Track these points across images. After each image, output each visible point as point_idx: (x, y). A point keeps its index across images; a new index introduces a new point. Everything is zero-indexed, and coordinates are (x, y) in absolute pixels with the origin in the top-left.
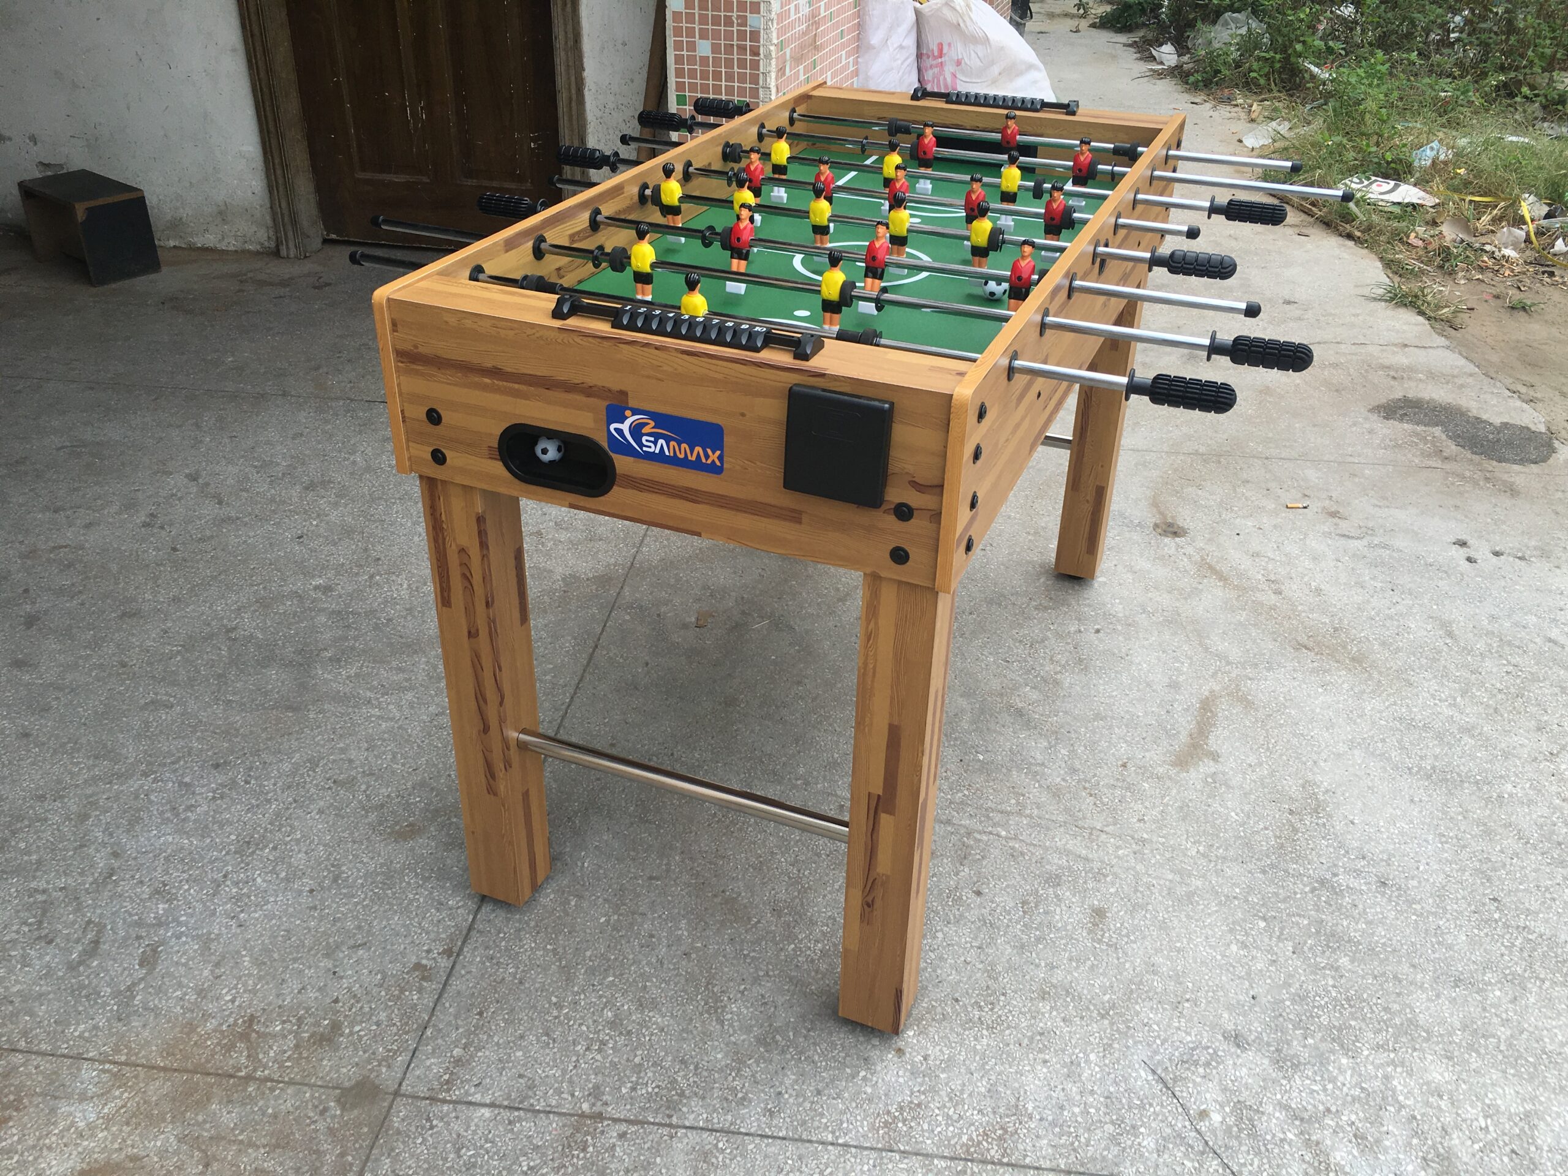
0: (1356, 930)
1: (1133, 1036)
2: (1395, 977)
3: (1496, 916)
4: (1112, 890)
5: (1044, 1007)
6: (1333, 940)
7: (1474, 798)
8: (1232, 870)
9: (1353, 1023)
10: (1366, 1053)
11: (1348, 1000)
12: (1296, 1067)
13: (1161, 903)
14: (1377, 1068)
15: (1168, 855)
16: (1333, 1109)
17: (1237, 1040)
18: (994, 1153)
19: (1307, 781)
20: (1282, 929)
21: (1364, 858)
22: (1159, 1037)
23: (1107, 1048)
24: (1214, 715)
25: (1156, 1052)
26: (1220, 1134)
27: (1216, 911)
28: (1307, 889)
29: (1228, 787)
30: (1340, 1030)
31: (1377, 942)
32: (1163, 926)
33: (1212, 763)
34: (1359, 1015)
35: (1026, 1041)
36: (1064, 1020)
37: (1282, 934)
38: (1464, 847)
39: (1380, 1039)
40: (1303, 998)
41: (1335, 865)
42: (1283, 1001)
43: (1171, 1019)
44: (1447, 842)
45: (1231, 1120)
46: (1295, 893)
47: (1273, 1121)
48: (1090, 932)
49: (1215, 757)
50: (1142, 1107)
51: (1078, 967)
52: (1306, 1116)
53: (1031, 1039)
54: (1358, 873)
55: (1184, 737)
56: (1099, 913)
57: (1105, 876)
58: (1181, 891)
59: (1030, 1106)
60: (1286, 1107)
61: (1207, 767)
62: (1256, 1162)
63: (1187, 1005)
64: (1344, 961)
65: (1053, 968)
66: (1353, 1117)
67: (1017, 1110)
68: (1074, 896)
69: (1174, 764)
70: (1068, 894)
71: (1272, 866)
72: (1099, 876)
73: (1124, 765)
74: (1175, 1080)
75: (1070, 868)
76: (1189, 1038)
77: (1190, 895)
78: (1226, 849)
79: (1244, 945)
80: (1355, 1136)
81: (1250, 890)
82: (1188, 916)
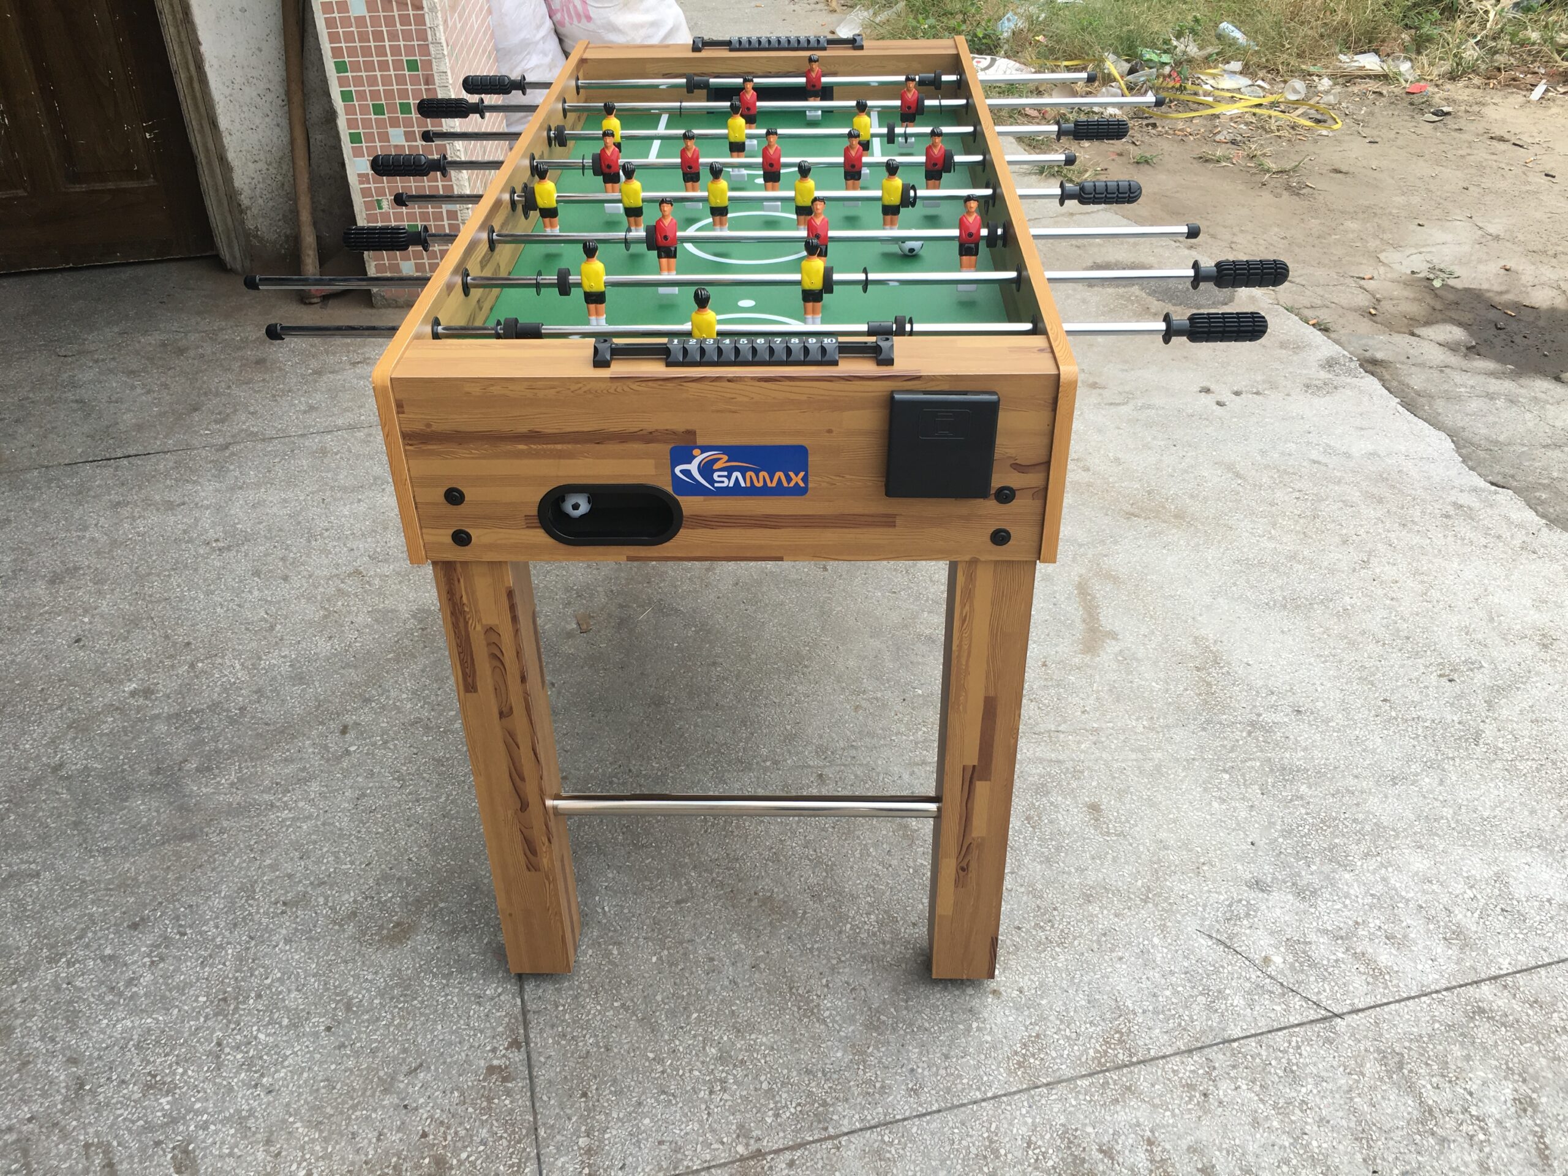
0: (1298, 758)
1: (1178, 911)
2: (1348, 791)
3: (1393, 714)
4: (1094, 784)
5: (1094, 908)
6: (1287, 773)
7: (1327, 616)
8: (1179, 734)
9: (1337, 841)
10: (1359, 863)
11: (1322, 821)
12: (1314, 893)
13: (1138, 782)
14: (1374, 873)
15: (1122, 738)
16: (1360, 920)
17: (1259, 886)
18: (1122, 1057)
19: (1196, 638)
20: (1243, 775)
21: (1273, 693)
22: (1198, 903)
23: (1163, 928)
24: (1094, 598)
25: (1203, 919)
26: (1287, 972)
27: (1185, 777)
28: (1244, 734)
29: (1137, 660)
30: (1330, 850)
31: (1319, 764)
32: (1151, 803)
33: (1114, 642)
34: (1337, 832)
35: (1095, 946)
36: (1116, 915)
37: (1245, 780)
38: (1341, 661)
39: (1363, 847)
40: (1290, 832)
41: (1255, 706)
42: (1276, 840)
43: (1199, 885)
44: (1326, 661)
45: (1290, 958)
46: (1237, 741)
47: (1322, 949)
48: (1096, 828)
49: (1113, 635)
50: (1217, 971)
51: (1102, 864)
52: (1343, 933)
53: (1099, 942)
54: (1274, 707)
55: (1080, 626)
56: (1094, 808)
57: (1082, 772)
58: (1149, 766)
59: (1129, 1003)
60: (1326, 932)
61: (1111, 648)
62: (1327, 988)
63: (1205, 868)
64: (1304, 789)
65: (1083, 870)
66: (1378, 922)
67: (1119, 1011)
68: (1066, 799)
69: (1083, 652)
70: (1060, 798)
71: (1208, 722)
72: (1077, 774)
73: (1044, 665)
74: (1230, 938)
75: (1049, 774)
76: (1222, 898)
77: (1158, 768)
78: (1165, 718)
79: (1223, 801)
80: (1387, 938)
81: (1201, 747)
82: (1165, 788)
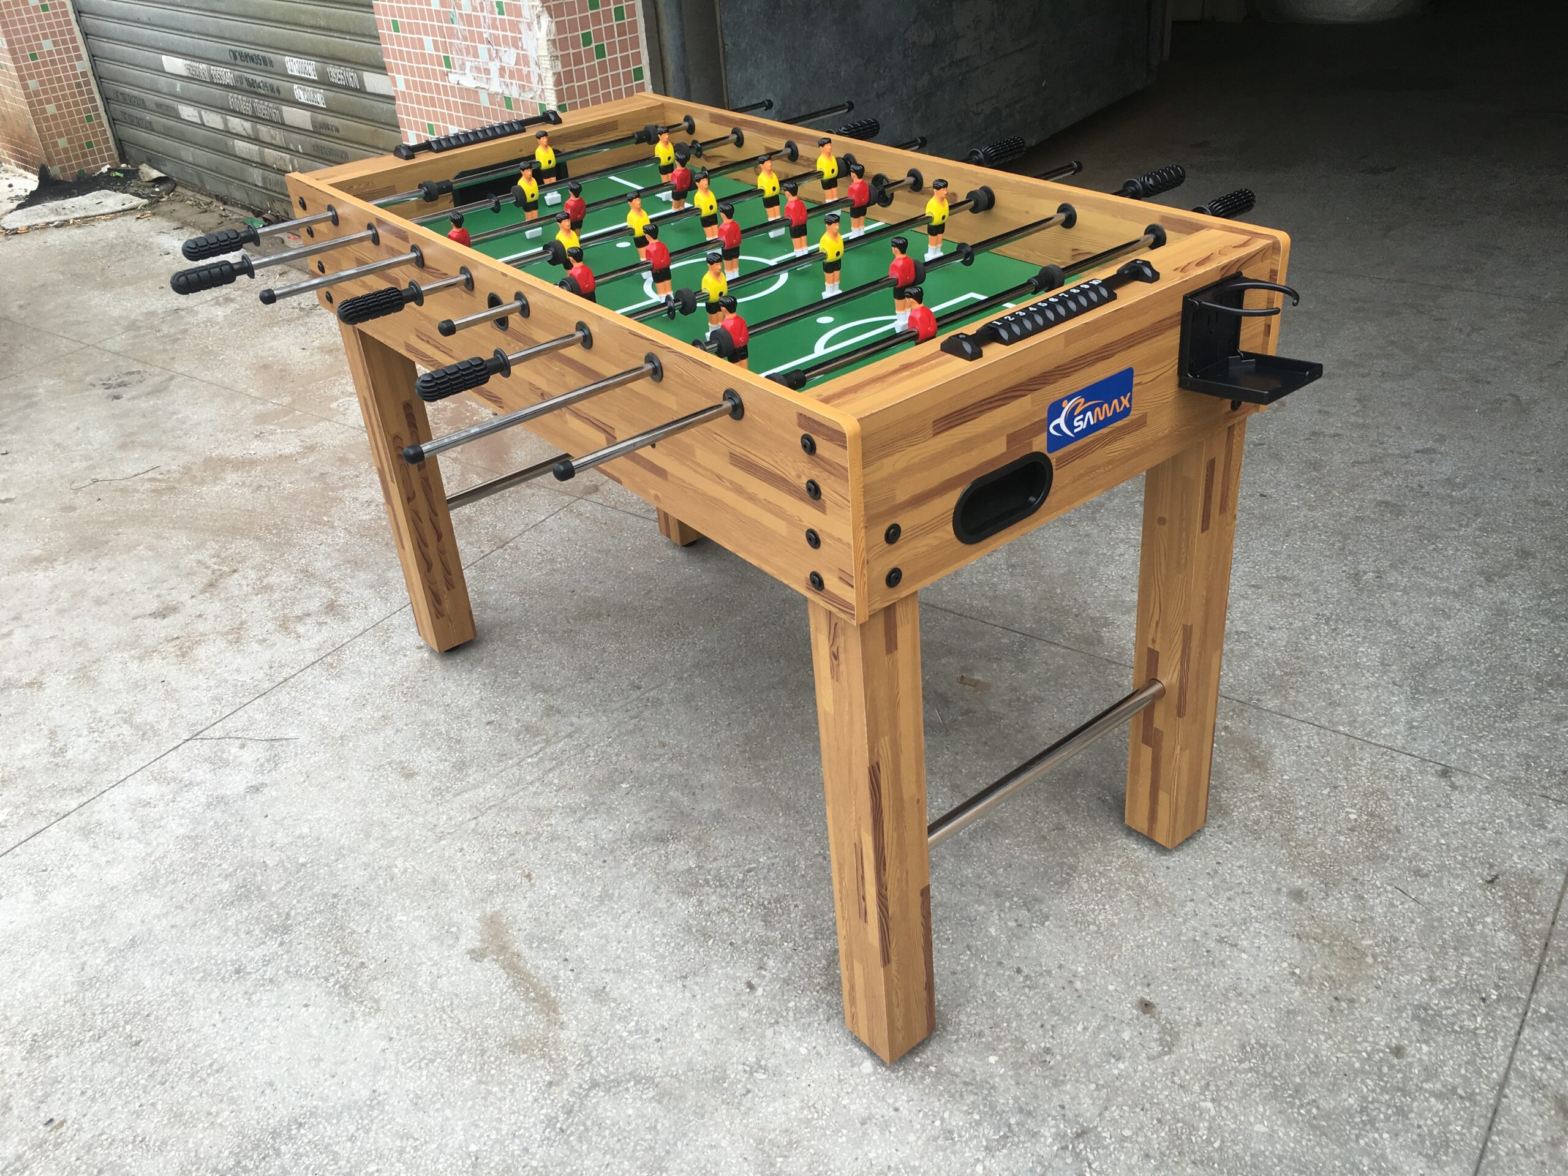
11: (205, 865)
17: (256, 789)
19: (378, 1010)
25: (296, 747)
29: (434, 938)
36: (360, 719)
37: (283, 866)
39: (167, 861)
42: (246, 829)
43: (304, 766)
45: (225, 755)
46: (299, 902)
48: (401, 762)
49: (477, 955)
55: (520, 946)
57: (433, 796)
59: (333, 682)
61: (470, 939)
62: (196, 752)
64: (225, 886)
66: (156, 810)
67: (338, 676)
69: (496, 915)
71: (334, 906)
72: (438, 792)
73: (529, 876)
74: (272, 746)
78: (378, 887)
81: (333, 875)
